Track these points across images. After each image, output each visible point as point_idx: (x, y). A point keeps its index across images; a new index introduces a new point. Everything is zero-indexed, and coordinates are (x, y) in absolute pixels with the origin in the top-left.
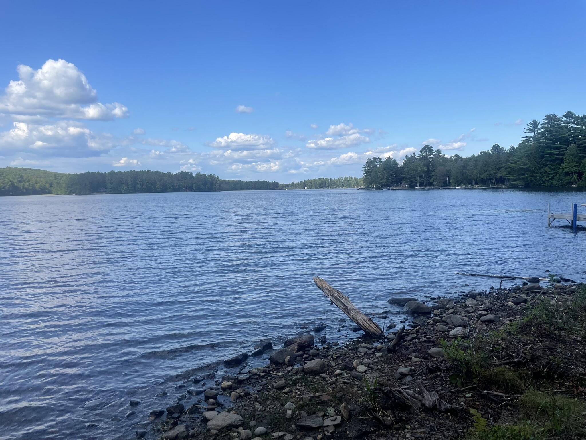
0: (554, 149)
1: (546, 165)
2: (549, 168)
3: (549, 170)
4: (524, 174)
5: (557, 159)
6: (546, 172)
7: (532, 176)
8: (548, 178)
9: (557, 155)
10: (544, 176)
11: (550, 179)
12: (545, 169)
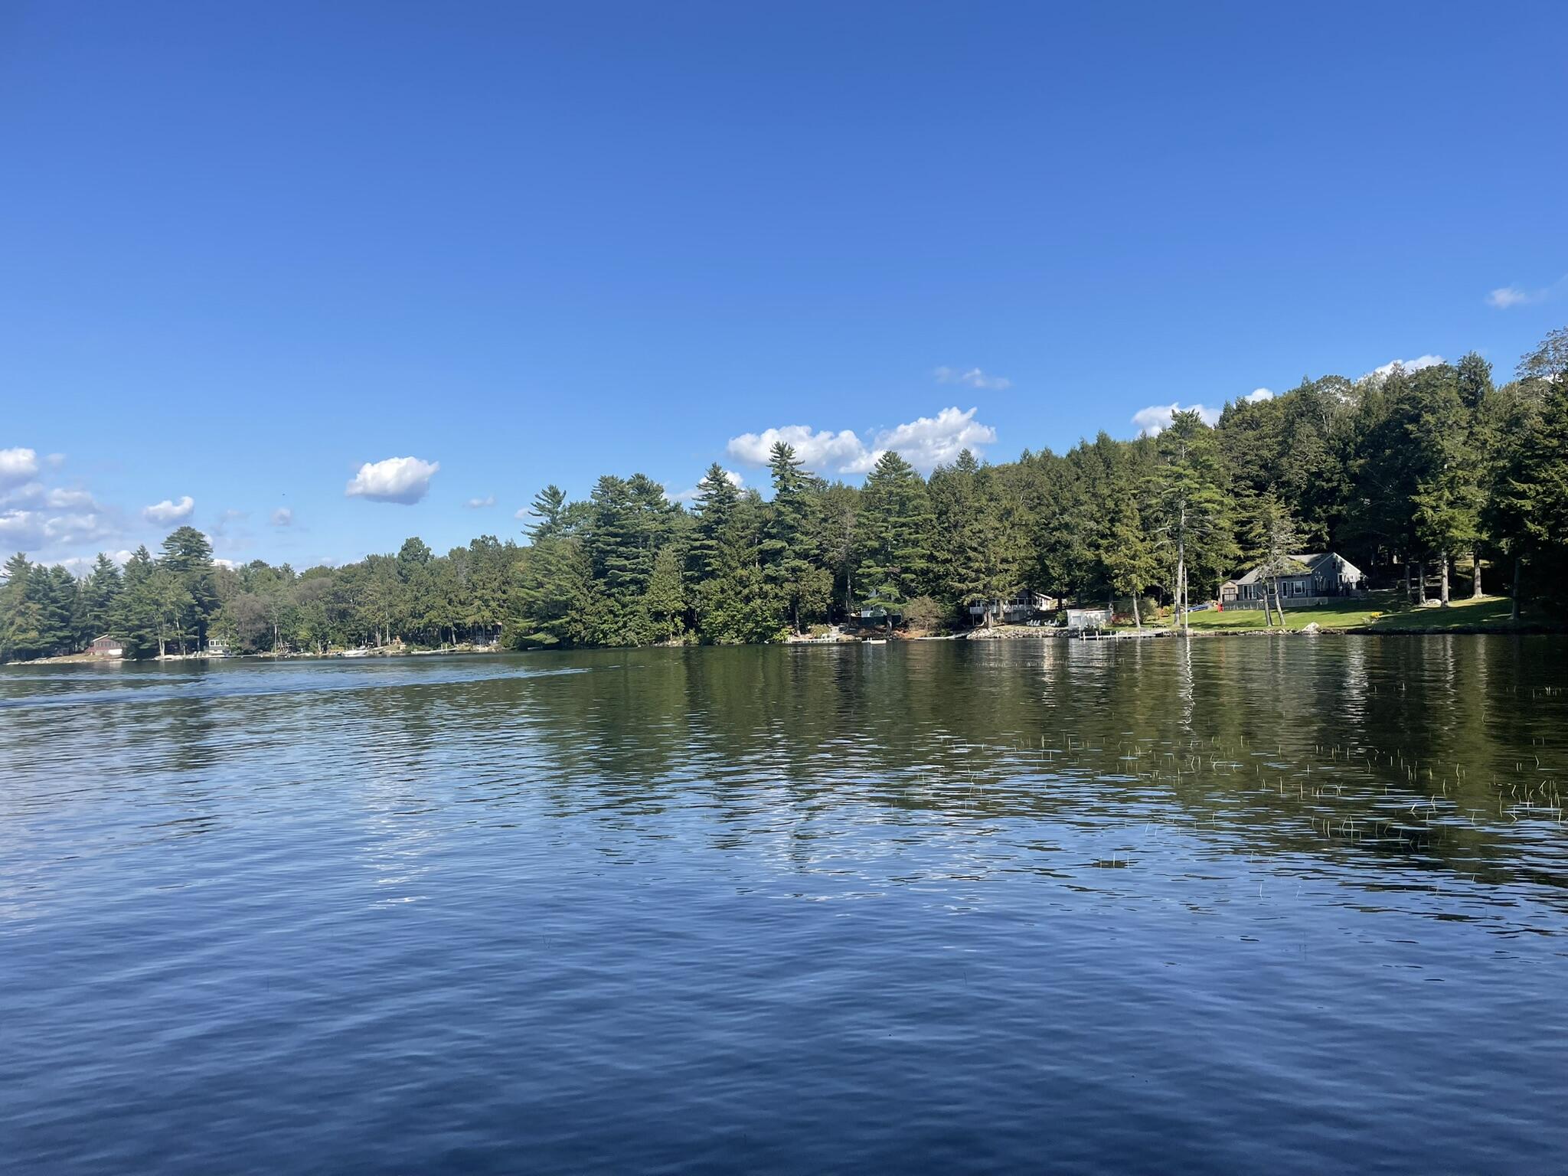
0: (627, 559)
1: (609, 596)
2: (616, 601)
3: (617, 607)
4: (557, 617)
5: (633, 581)
6: (611, 612)
7: (576, 621)
8: (615, 627)
9: (633, 570)
10: (605, 621)
11: (619, 628)
12: (608, 602)
